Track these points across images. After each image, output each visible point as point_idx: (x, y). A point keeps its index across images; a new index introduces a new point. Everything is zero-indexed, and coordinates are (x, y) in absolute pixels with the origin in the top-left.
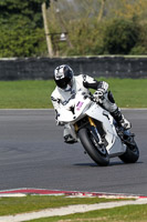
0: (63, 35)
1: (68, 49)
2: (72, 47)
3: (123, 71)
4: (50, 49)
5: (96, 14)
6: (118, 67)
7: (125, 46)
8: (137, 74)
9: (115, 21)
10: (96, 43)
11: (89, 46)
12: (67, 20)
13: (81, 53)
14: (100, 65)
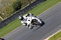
0: (3, 14)
1: (6, 16)
2: (7, 15)
3: (22, 13)
4: (2, 19)
5: (8, 4)
6: (21, 13)
7: (19, 7)
8: (26, 12)
9: (13, 3)
10: (12, 10)
11: (11, 12)
12: (2, 10)
13: (10, 15)
14: (16, 15)
